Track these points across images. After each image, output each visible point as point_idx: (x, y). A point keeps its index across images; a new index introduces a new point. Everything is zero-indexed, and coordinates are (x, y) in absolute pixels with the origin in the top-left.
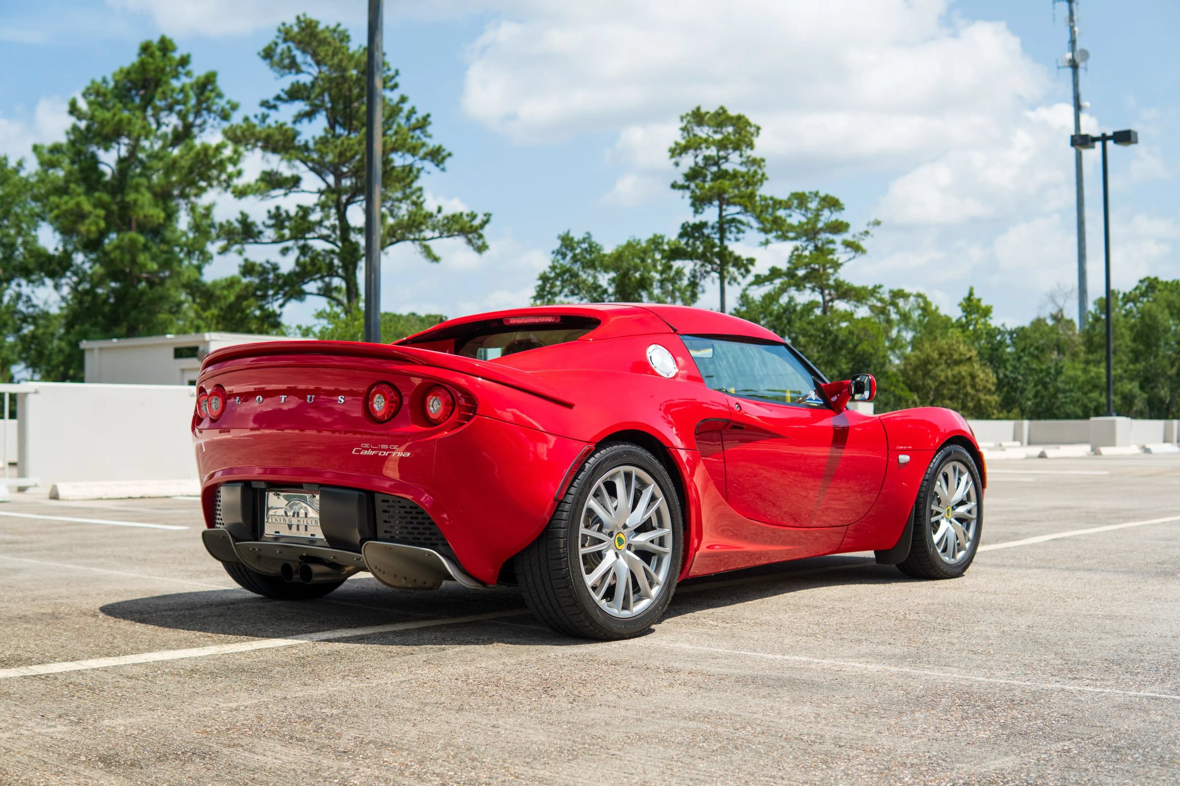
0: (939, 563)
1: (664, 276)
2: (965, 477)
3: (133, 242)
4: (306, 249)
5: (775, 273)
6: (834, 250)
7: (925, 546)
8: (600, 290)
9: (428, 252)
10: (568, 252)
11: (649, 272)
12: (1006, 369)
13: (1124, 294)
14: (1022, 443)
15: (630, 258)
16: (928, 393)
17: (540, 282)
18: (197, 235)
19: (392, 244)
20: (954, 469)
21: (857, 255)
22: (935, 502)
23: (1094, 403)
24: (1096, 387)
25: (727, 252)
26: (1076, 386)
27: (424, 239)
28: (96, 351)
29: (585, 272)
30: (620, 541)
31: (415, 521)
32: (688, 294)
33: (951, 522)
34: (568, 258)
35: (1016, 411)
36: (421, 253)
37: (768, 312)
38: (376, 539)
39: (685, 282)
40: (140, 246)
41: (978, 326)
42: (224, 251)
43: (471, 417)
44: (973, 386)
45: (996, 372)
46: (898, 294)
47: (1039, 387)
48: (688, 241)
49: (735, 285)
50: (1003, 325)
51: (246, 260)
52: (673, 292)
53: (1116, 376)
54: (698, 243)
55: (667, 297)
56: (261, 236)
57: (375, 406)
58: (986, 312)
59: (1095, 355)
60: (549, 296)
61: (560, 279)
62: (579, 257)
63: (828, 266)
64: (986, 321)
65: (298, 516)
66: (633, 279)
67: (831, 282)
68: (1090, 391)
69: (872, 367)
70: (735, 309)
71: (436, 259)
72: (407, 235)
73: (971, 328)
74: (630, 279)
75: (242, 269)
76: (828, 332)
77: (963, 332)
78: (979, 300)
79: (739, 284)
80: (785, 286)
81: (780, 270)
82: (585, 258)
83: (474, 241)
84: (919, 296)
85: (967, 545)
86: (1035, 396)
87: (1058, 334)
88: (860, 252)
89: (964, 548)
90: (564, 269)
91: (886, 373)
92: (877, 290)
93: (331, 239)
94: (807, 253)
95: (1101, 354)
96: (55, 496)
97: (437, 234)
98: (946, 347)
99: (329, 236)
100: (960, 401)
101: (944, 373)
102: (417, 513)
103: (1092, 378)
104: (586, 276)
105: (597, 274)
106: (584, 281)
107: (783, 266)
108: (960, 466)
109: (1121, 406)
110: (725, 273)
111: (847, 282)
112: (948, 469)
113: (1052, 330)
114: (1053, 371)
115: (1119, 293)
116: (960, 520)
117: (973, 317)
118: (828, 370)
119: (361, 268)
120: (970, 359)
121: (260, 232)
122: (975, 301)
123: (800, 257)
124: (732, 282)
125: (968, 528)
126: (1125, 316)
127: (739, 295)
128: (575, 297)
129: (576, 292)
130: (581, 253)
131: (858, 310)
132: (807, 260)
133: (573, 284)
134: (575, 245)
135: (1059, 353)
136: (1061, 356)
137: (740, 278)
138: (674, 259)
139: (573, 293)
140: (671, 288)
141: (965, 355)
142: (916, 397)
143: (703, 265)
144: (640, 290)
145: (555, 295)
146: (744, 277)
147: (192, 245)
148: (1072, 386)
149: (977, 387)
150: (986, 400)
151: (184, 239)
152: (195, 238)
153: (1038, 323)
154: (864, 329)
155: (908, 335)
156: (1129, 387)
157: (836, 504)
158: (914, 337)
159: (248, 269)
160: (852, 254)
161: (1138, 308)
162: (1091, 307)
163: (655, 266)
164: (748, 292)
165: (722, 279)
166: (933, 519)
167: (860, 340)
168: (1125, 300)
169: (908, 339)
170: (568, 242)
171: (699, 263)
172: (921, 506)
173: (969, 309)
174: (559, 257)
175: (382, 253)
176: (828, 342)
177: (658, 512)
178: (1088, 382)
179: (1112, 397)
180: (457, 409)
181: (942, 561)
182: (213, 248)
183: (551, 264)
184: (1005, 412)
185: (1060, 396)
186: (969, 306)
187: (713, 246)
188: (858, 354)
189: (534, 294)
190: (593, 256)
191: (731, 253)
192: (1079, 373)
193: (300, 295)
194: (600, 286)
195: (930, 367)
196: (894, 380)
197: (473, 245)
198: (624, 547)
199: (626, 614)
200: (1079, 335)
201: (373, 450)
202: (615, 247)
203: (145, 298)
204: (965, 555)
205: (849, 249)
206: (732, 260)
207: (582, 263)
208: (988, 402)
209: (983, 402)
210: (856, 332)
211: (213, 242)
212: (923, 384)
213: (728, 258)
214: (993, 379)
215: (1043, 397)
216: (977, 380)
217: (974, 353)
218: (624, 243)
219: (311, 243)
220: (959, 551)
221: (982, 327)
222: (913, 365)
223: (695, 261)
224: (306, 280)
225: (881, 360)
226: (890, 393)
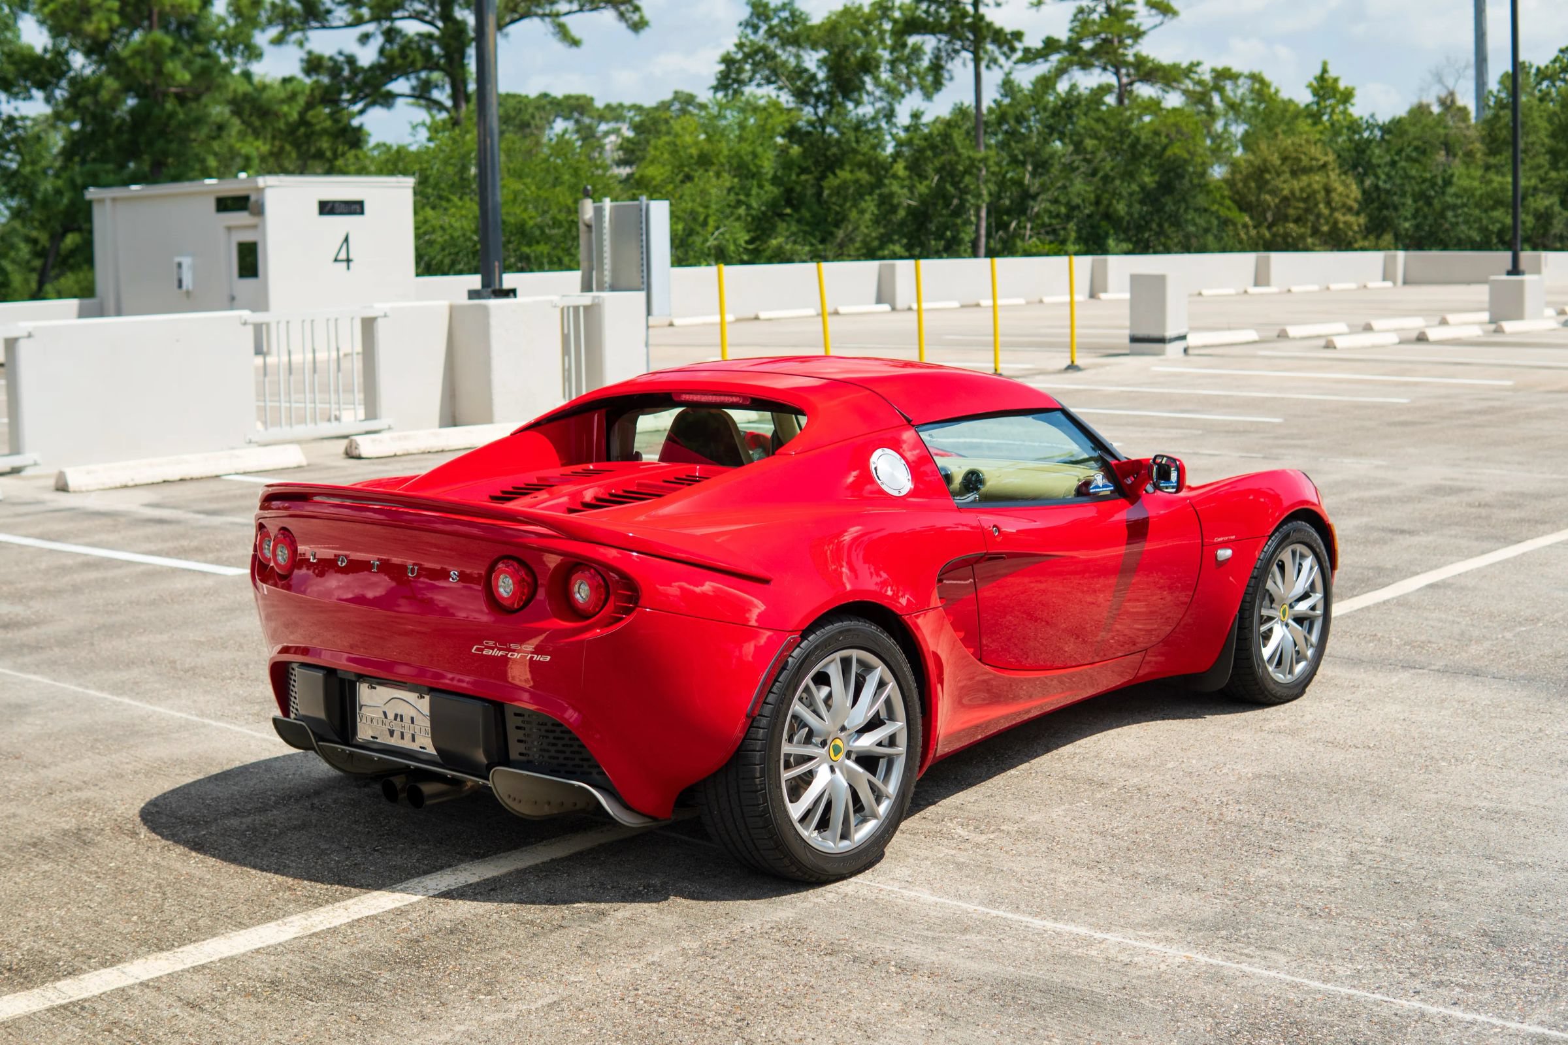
0: (1272, 686)
1: (895, 55)
2: (1309, 562)
3: (157, 45)
4: (393, 34)
5: (1051, 45)
6: (1133, 12)
7: (1251, 667)
8: (805, 75)
9: (563, 33)
10: (761, 24)
11: (875, 49)
12: (1377, 177)
13: (1538, 69)
14: (1395, 283)
15: (848, 29)
16: (1264, 212)
17: (722, 67)
18: (240, 21)
19: (513, 21)
20: (1294, 553)
21: (1166, 20)
22: (1267, 602)
23: (1498, 226)
24: (1498, 203)
25: (983, 24)
26: (1471, 201)
27: (558, 15)
28: (108, 203)
29: (784, 50)
30: (837, 750)
31: (560, 743)
32: (930, 79)
33: (1287, 625)
34: (762, 31)
35: (1388, 237)
36: (554, 34)
37: (1040, 106)
38: (508, 763)
39: (925, 63)
40: (167, 50)
41: (1335, 117)
42: (279, 41)
43: (632, 610)
44: (1328, 203)
45: (1362, 182)
46: (1223, 75)
47: (1421, 203)
48: (929, 6)
49: (995, 68)
50: (1372, 116)
51: (310, 53)
52: (908, 77)
53: (1527, 188)
54: (942, 10)
55: (900, 83)
56: (329, 17)
57: (501, 590)
58: (1347, 97)
59: (1498, 157)
60: (735, 86)
61: (750, 61)
62: (776, 30)
63: (1124, 35)
64: (1346, 109)
65: (402, 720)
66: (852, 59)
67: (1131, 58)
68: (1493, 208)
69: (1187, 177)
70: (995, 101)
71: (575, 43)
72: (534, 9)
73: (1325, 118)
74: (847, 60)
75: (304, 65)
76: (1124, 133)
77: (1315, 124)
78: (1336, 80)
79: (1001, 67)
80: (1065, 65)
81: (1058, 41)
82: (784, 31)
83: (628, 15)
84: (1254, 77)
85: (1310, 653)
86: (1414, 217)
87: (1445, 127)
88: (1170, 15)
89: (1305, 658)
90: (755, 47)
91: (1206, 185)
92: (1194, 69)
93: (428, 18)
94: (1095, 16)
95: (1505, 157)
96: (62, 488)
97: (575, 7)
98: (1291, 149)
99: (426, 13)
100: (1309, 224)
101: (1288, 185)
102: (562, 732)
103: (1494, 190)
104: (786, 55)
105: (802, 53)
106: (784, 64)
107: (1062, 34)
108: (1300, 548)
109: (1533, 229)
110: (982, 54)
111: (1152, 56)
112: (1286, 556)
113: (1440, 120)
114: (1440, 181)
115: (1531, 66)
116: (1299, 620)
117: (1328, 102)
118: (1126, 184)
119: (470, 57)
120: (1324, 166)
121: (329, 12)
122: (1330, 81)
123: (1085, 23)
124: (992, 65)
125: (1310, 631)
126: (1541, 100)
127: (1000, 82)
128: (772, 87)
129: (773, 79)
130: (780, 25)
131: (1167, 96)
132: (1096, 28)
133: (769, 68)
134: (771, 14)
135: (1448, 154)
136: (1451, 159)
137: (1002, 60)
138: (910, 34)
139: (769, 82)
140: (905, 71)
141: (1317, 160)
142: (1247, 219)
143: (949, 42)
144: (862, 74)
145: (741, 83)
146: (1008, 58)
147: (234, 37)
148: (1465, 200)
149: (1333, 205)
150: (1345, 223)
151: (222, 28)
152: (237, 26)
153: (1420, 111)
154: (1176, 125)
155: (1238, 130)
156: (1547, 203)
157: (1132, 607)
158: (1247, 132)
159: (313, 64)
160: (1159, 18)
161: (1558, 89)
162: (1493, 85)
163: (882, 40)
164: (1012, 77)
165: (977, 61)
166: (1263, 628)
167: (1171, 142)
168: (1541, 76)
169: (1239, 136)
170: (761, 10)
171: (945, 38)
172: (1247, 614)
173: (1321, 93)
174: (749, 31)
175: (499, 36)
176: (1125, 147)
177: (888, 702)
178: (1489, 195)
179: (1522, 216)
180: (612, 599)
181: (1276, 682)
182: (261, 38)
183: (737, 41)
184: (1372, 237)
185: (1450, 214)
186: (1322, 88)
187: (965, 14)
188: (1168, 160)
189: (714, 83)
190: (796, 28)
191: (989, 25)
192: (1476, 184)
193: (388, 100)
194: (806, 70)
195: (1268, 176)
196: (1218, 196)
197: (626, 21)
198: (841, 756)
199: (845, 845)
200: (1476, 126)
201: (500, 649)
202: (826, 14)
203: (173, 123)
204: (1306, 667)
205: (1153, 12)
206: (991, 34)
207: (781, 39)
208: (1348, 225)
209: (1341, 225)
210: (1164, 130)
211: (263, 30)
212: (1258, 200)
213: (985, 32)
214: (1355, 191)
215: (1425, 217)
216: (1334, 195)
217: (1331, 157)
218: (840, 8)
219: (399, 24)
220: (1298, 662)
221: (1341, 117)
222: (1244, 173)
223: (939, 36)
224: (394, 76)
225: (1199, 169)
226: (1212, 213)
